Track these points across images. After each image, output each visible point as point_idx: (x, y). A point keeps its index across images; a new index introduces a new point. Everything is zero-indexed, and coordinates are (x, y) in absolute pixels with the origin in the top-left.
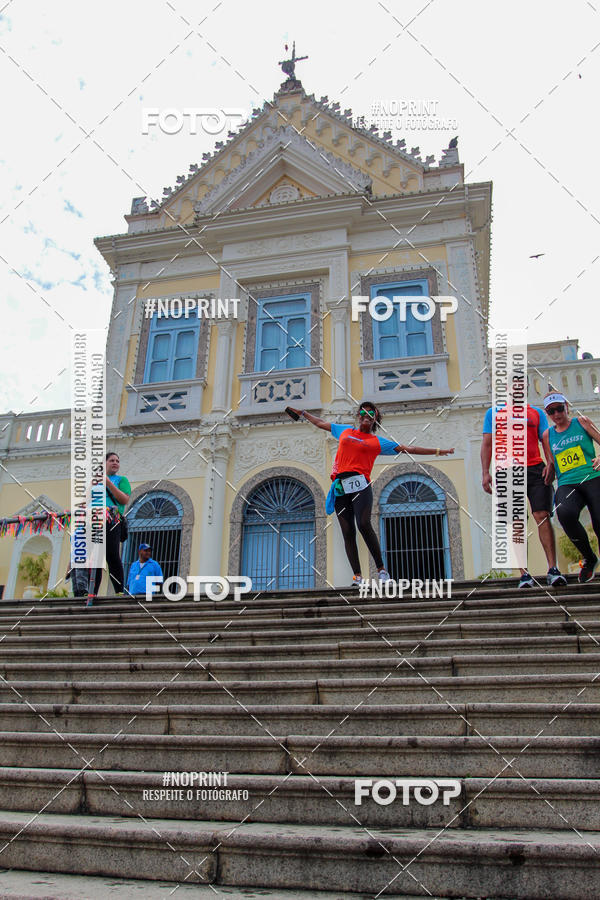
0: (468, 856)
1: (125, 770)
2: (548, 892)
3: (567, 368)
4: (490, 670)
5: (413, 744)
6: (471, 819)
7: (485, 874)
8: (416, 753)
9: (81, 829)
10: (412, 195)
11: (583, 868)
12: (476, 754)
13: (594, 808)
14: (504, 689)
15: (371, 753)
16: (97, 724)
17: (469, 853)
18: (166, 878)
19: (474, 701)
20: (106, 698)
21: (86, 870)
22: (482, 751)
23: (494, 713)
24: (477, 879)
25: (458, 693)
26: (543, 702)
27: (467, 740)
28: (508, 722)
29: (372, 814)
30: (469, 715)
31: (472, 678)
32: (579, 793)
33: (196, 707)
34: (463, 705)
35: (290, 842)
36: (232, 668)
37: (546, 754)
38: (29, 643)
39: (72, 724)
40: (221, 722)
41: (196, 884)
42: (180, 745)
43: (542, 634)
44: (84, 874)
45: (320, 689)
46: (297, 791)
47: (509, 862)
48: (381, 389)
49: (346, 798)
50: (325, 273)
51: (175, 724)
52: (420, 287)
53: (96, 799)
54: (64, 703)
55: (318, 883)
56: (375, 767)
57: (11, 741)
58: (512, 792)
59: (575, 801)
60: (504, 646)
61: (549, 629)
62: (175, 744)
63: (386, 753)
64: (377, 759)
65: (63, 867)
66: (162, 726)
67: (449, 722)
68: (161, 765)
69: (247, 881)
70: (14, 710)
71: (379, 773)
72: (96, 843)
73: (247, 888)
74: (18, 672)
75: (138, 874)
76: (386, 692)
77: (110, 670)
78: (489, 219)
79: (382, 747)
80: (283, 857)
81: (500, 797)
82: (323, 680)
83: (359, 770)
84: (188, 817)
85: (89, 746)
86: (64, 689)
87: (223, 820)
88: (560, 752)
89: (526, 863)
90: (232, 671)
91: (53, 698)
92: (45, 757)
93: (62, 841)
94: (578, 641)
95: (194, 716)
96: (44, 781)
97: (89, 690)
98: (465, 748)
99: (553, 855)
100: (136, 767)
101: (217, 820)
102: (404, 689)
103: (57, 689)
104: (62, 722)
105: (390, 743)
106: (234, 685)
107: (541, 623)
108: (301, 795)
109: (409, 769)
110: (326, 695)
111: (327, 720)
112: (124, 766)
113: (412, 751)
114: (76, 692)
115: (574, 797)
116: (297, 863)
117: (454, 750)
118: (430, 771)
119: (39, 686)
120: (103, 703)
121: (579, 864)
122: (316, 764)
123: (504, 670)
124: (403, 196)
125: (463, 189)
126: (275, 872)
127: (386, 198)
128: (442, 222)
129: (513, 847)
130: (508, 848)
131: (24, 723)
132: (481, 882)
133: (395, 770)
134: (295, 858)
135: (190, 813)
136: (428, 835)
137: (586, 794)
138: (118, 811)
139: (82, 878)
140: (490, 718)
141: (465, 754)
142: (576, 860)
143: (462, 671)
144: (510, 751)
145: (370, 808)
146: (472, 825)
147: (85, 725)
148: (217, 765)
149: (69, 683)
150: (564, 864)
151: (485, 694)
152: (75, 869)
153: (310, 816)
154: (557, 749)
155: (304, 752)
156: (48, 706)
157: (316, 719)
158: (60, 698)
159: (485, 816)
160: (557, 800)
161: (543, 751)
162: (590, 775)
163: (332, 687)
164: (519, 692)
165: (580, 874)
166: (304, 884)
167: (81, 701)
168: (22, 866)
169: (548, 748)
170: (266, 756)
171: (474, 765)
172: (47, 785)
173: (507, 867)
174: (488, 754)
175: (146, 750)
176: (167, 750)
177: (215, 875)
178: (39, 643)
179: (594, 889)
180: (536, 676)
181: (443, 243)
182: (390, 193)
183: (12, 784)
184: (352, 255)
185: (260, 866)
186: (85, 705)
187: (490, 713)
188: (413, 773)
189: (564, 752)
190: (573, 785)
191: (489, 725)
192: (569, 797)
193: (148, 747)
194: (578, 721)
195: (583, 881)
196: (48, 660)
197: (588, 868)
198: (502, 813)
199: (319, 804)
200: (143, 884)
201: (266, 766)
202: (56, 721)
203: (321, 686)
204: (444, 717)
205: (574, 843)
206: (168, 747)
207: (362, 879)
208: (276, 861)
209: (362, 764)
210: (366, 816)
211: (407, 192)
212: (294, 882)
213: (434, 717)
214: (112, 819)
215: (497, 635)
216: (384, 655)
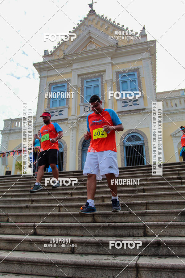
0: (145, 244)
1: (47, 223)
2: (168, 253)
3: (181, 98)
4: (155, 191)
5: (130, 213)
6: (147, 234)
7: (150, 249)
8: (131, 216)
9: (34, 239)
10: (131, 45)
11: (178, 247)
12: (149, 216)
13: (183, 230)
14: (159, 197)
15: (118, 216)
16: (39, 210)
17: (145, 243)
18: (58, 252)
19: (150, 200)
20: (41, 203)
21: (36, 250)
22: (151, 215)
23: (155, 203)
24: (147, 250)
25: (144, 198)
26: (170, 200)
27: (146, 211)
28: (159, 206)
29: (118, 233)
30: (148, 204)
31: (149, 193)
32: (178, 226)
33: (67, 204)
34: (146, 201)
35: (93, 241)
36: (78, 193)
37: (170, 215)
38: (18, 187)
39: (31, 210)
40: (75, 208)
41: (67, 253)
42: (62, 215)
43: (171, 180)
44: (35, 251)
45: (104, 198)
46: (96, 227)
47: (156, 245)
48: (123, 107)
49: (110, 229)
50: (105, 71)
51: (61, 209)
52: (134, 74)
53: (39, 231)
54: (29, 204)
55: (102, 252)
56: (119, 220)
57: (14, 215)
58: (159, 226)
59: (177, 228)
60: (159, 184)
61: (173, 178)
62: (61, 215)
63: (123, 216)
64: (120, 217)
65: (30, 250)
66: (58, 210)
67: (141, 206)
68: (57, 221)
69: (82, 252)
70: (15, 206)
71: (121, 221)
72: (38, 243)
73: (81, 254)
74: (15, 196)
75: (51, 251)
76: (123, 198)
77: (42, 194)
78: (156, 52)
79: (121, 214)
80: (92, 245)
81: (155, 227)
82: (105, 195)
83: (115, 221)
84: (65, 235)
85: (36, 216)
86: (29, 200)
87: (75, 236)
88: (173, 214)
89: (161, 246)
90: (78, 194)
91: (26, 203)
92: (24, 220)
93: (29, 242)
94: (182, 182)
95: (67, 207)
96: (24, 226)
97: (36, 200)
98: (146, 214)
99: (169, 243)
100: (50, 222)
101: (73, 236)
102: (128, 197)
103: (27, 200)
104: (29, 210)
105: (124, 213)
106: (79, 198)
107: (171, 177)
108: (97, 228)
109: (129, 220)
110: (106, 200)
111: (105, 207)
112: (47, 222)
113: (130, 215)
114: (32, 201)
115: (177, 227)
116: (96, 247)
117: (142, 215)
118: (136, 221)
119: (22, 200)
120: (40, 204)
121: (177, 245)
122: (102, 220)
123: (159, 191)
124: (128, 46)
125: (147, 42)
126: (89, 250)
127: (123, 47)
128: (141, 53)
129: (158, 241)
130: (156, 241)
131: (18, 210)
132: (149, 251)
133: (125, 221)
134: (95, 246)
135: (65, 234)
136: (134, 238)
137: (180, 226)
138: (45, 234)
139: (35, 253)
140: (153, 205)
141: (146, 216)
142: (176, 244)
143: (146, 191)
144: (159, 214)
145: (117, 231)
146: (147, 235)
147: (35, 210)
148: (73, 220)
149: (30, 198)
150: (172, 246)
151: (153, 198)
152: (33, 250)
153: (100, 234)
154: (173, 213)
155: (99, 216)
156: (24, 205)
157: (102, 207)
158: (28, 203)
159: (151, 233)
160: (172, 228)
161: (168, 214)
162: (182, 221)
163: (107, 197)
164: (163, 197)
165: (177, 248)
166: (98, 253)
167: (34, 203)
168: (18, 250)
169: (170, 213)
170: (88, 218)
171: (148, 219)
172: (24, 227)
173: (156, 247)
174: (152, 215)
175: (53, 217)
176: (59, 217)
177: (72, 251)
178: (21, 187)
179: (181, 252)
180: (168, 192)
181: (141, 60)
182: (124, 45)
183: (14, 227)
184: (113, 65)
185: (85, 248)
186: (35, 205)
187: (153, 203)
188: (130, 221)
189: (175, 214)
190: (177, 223)
191: (153, 207)
192: (175, 227)
193: (53, 216)
194: (180, 205)
195: (178, 250)
196: (24, 192)
197: (179, 247)
198: (156, 232)
199: (102, 231)
200: (52, 254)
201: (88, 221)
202: (27, 209)
203: (104, 197)
204: (140, 205)
205: (175, 240)
206: (59, 216)
207: (114, 251)
208: (90, 247)
209: (115, 219)
210: (116, 234)
211: (129, 44)
212: (95, 252)
213: (137, 205)
214: (43, 236)
215: (157, 181)
216: (123, 187)
